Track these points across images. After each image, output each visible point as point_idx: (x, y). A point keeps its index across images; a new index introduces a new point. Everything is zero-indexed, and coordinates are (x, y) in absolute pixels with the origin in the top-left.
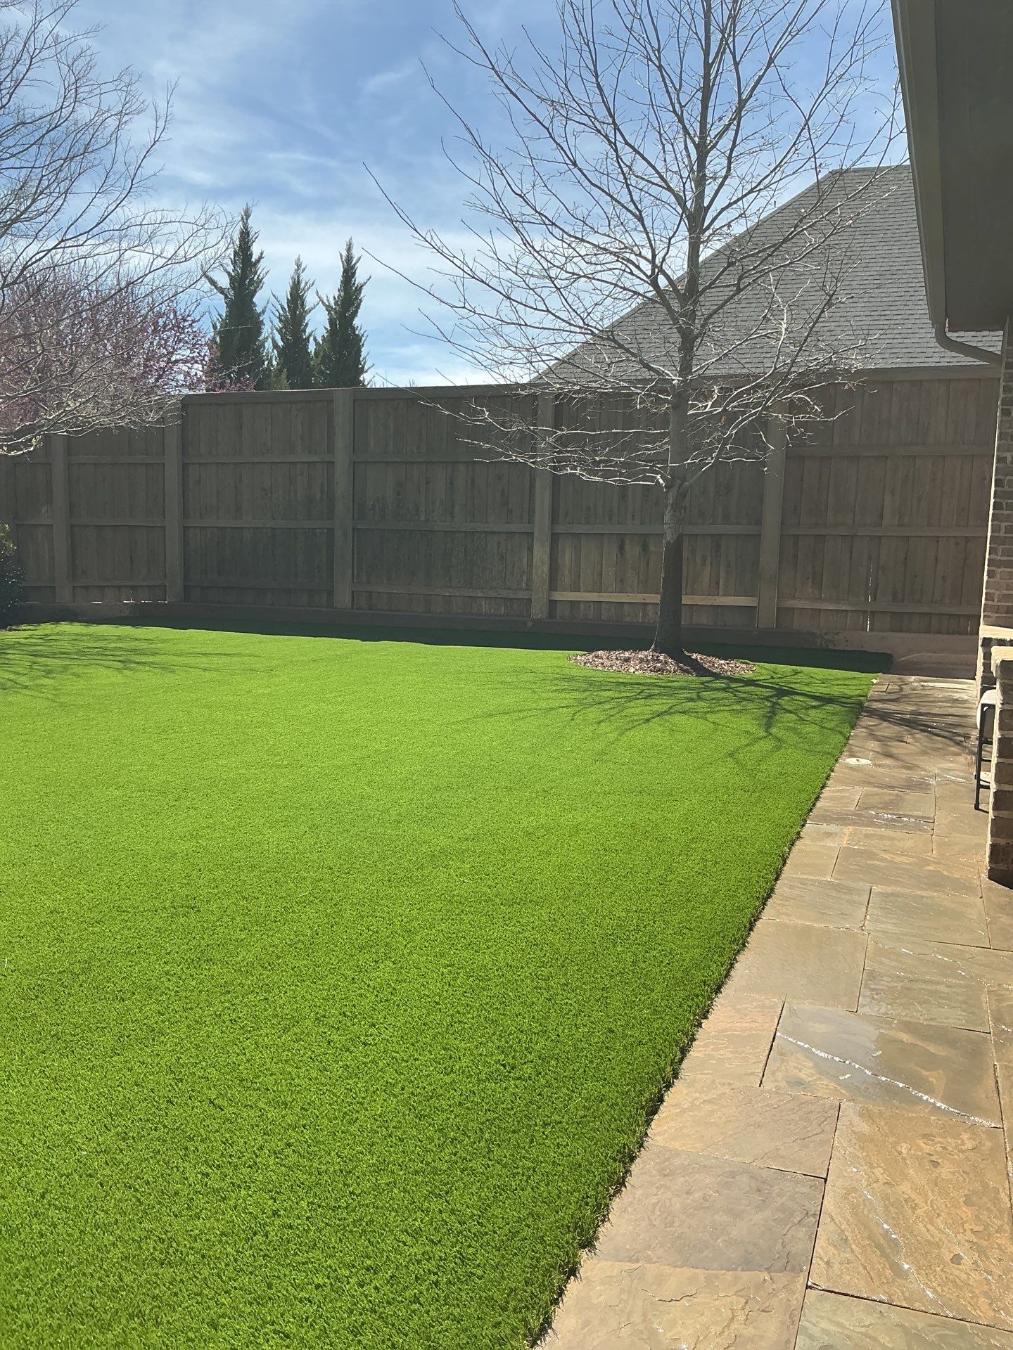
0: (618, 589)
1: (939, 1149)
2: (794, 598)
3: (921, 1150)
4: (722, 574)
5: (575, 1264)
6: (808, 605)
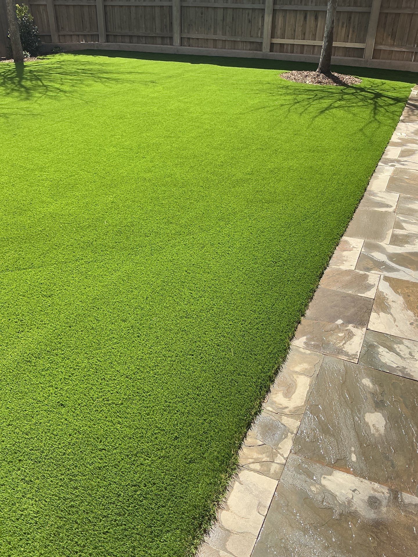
0: (302, 38)
1: (411, 291)
2: (381, 44)
3: (405, 291)
4: (351, 32)
5: (300, 321)
6: (388, 48)
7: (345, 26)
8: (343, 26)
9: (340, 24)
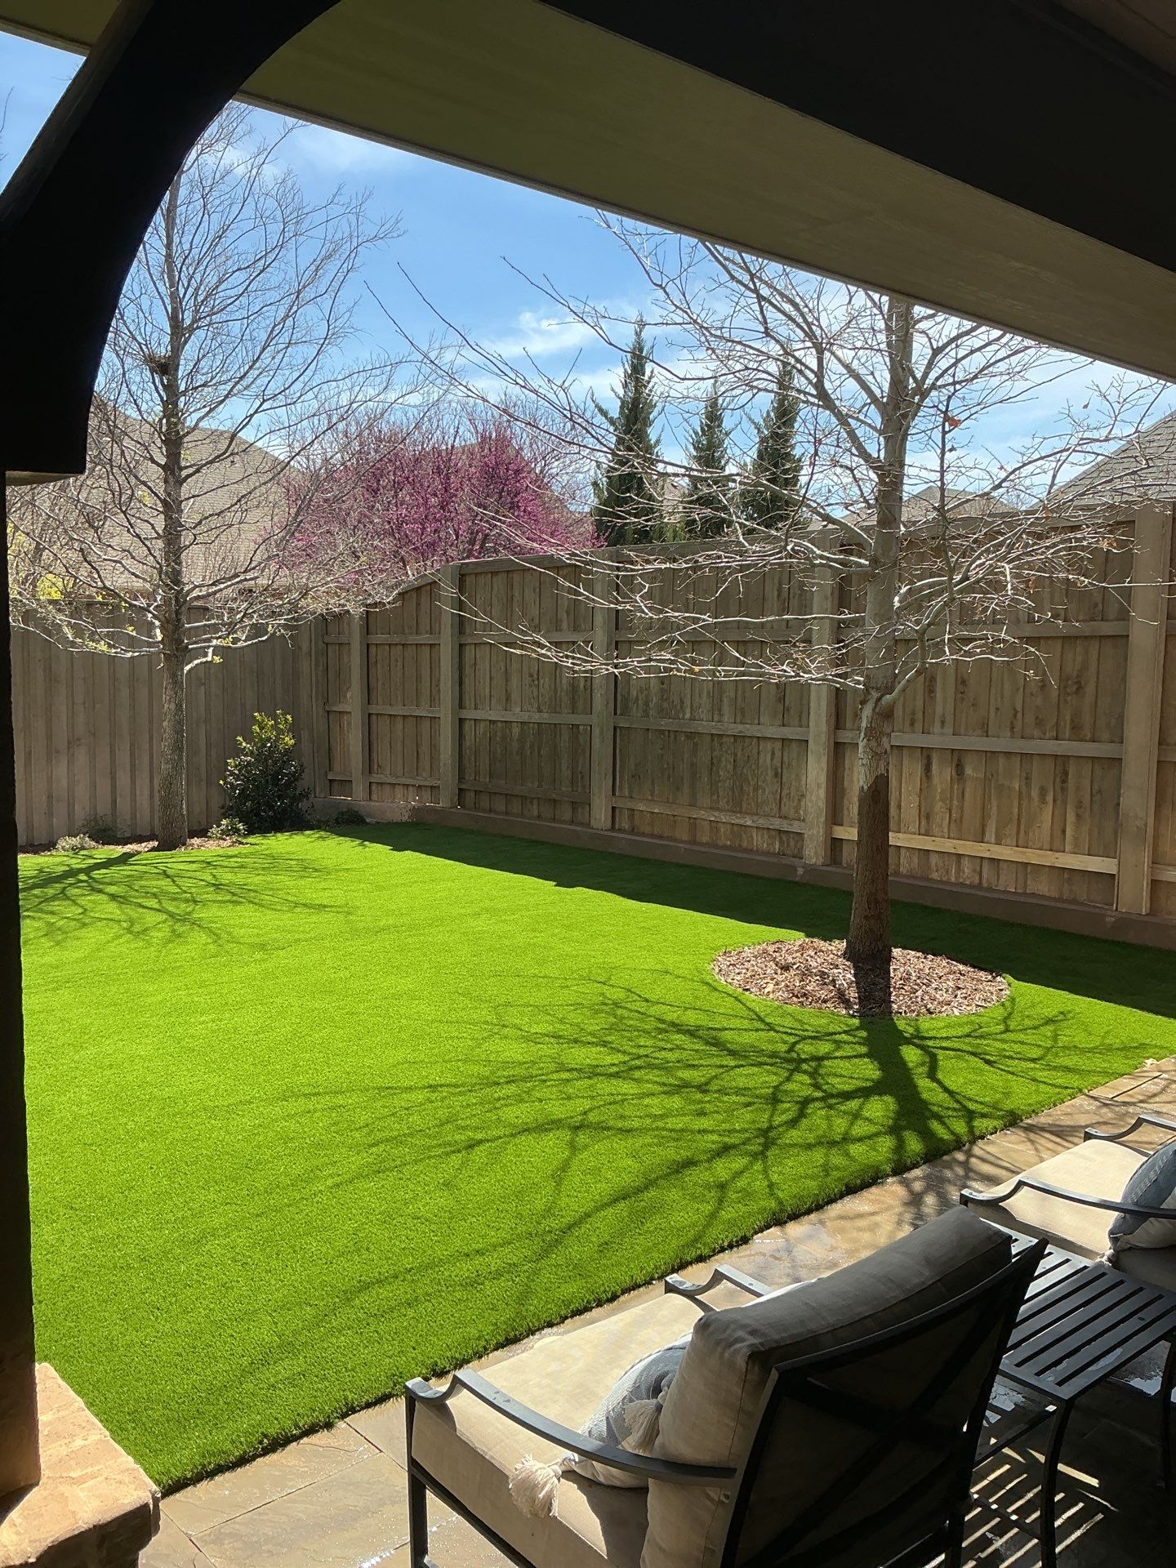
0: (923, 831)
7: (1050, 798)
8: (1043, 801)
9: (1035, 793)
